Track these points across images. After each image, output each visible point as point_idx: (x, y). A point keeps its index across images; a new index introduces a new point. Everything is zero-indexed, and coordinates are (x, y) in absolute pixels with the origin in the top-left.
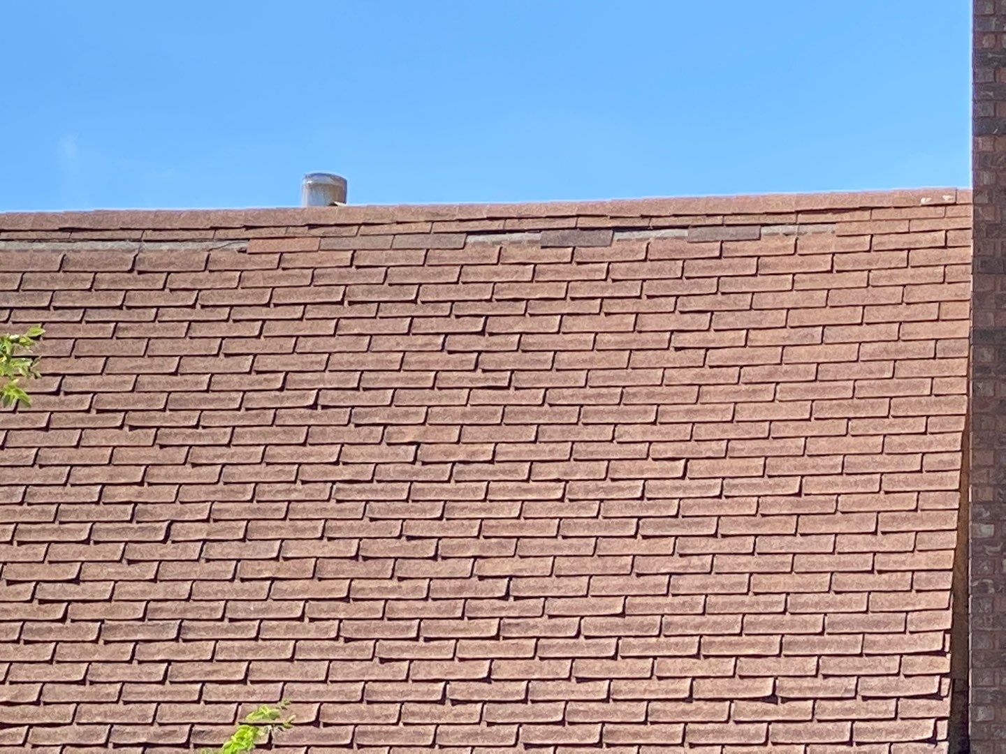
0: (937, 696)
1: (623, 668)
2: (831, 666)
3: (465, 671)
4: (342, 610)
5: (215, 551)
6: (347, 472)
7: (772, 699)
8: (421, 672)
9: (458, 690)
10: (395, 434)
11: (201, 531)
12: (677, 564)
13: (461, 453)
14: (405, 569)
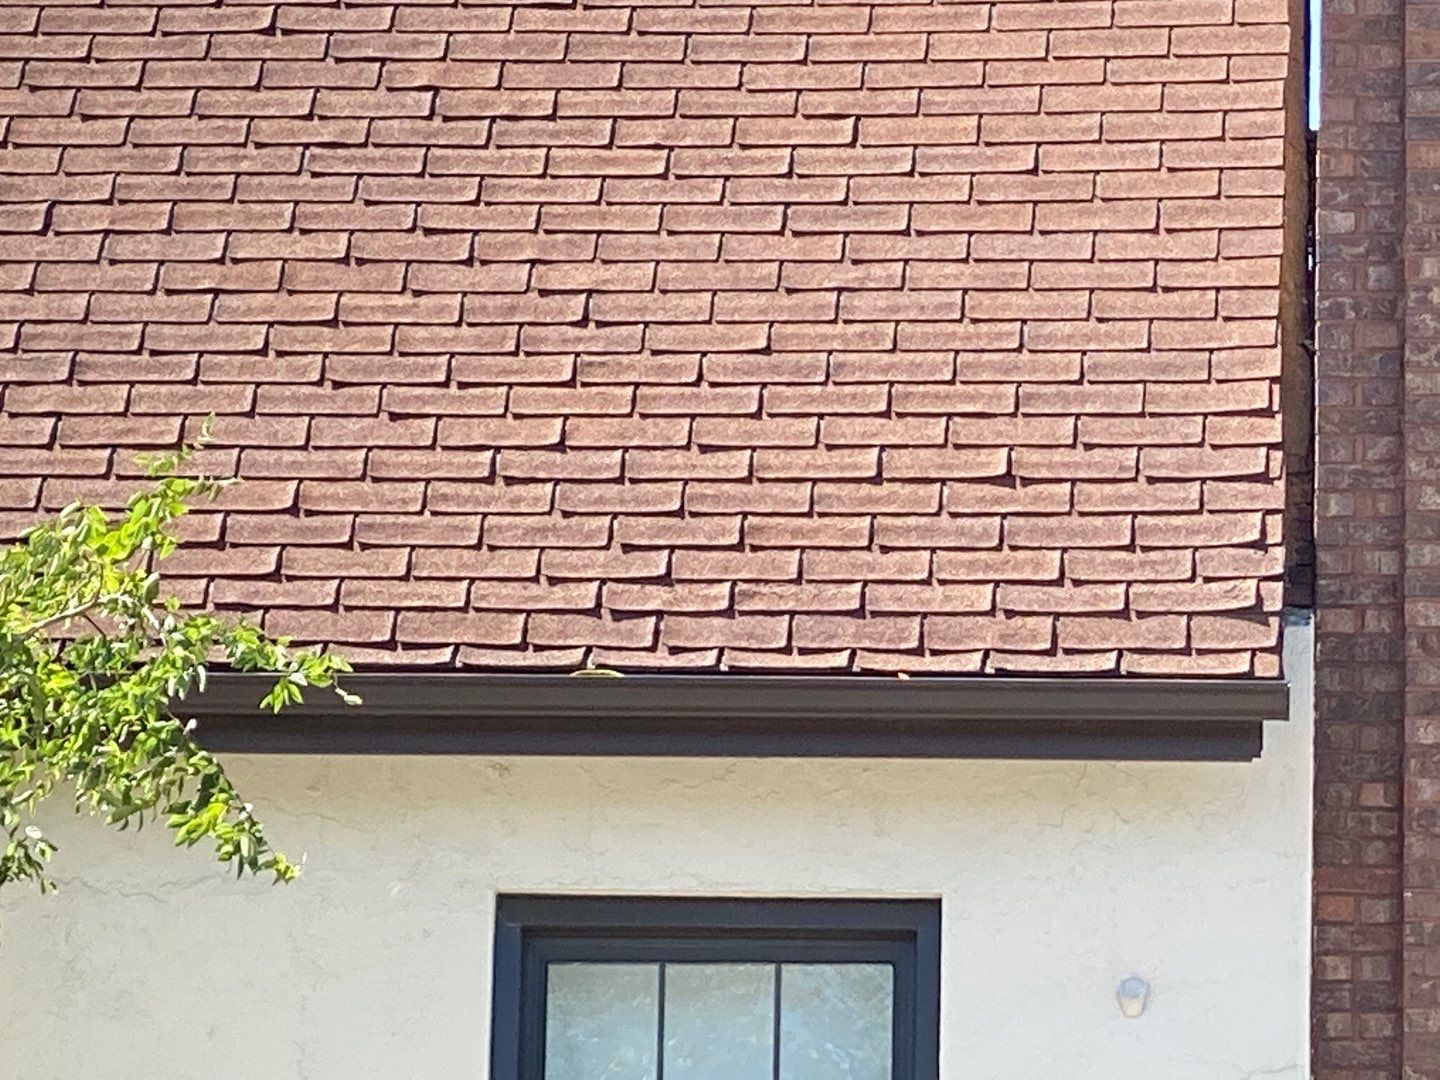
0: (1264, 478)
1: (771, 431)
2: (1095, 431)
3: (524, 432)
4: (328, 341)
5: (124, 247)
6: (327, 132)
7: (1007, 479)
8: (455, 434)
9: (516, 464)
10: (398, 75)
11: (101, 216)
12: (849, 275)
13: (503, 104)
14: (422, 278)
